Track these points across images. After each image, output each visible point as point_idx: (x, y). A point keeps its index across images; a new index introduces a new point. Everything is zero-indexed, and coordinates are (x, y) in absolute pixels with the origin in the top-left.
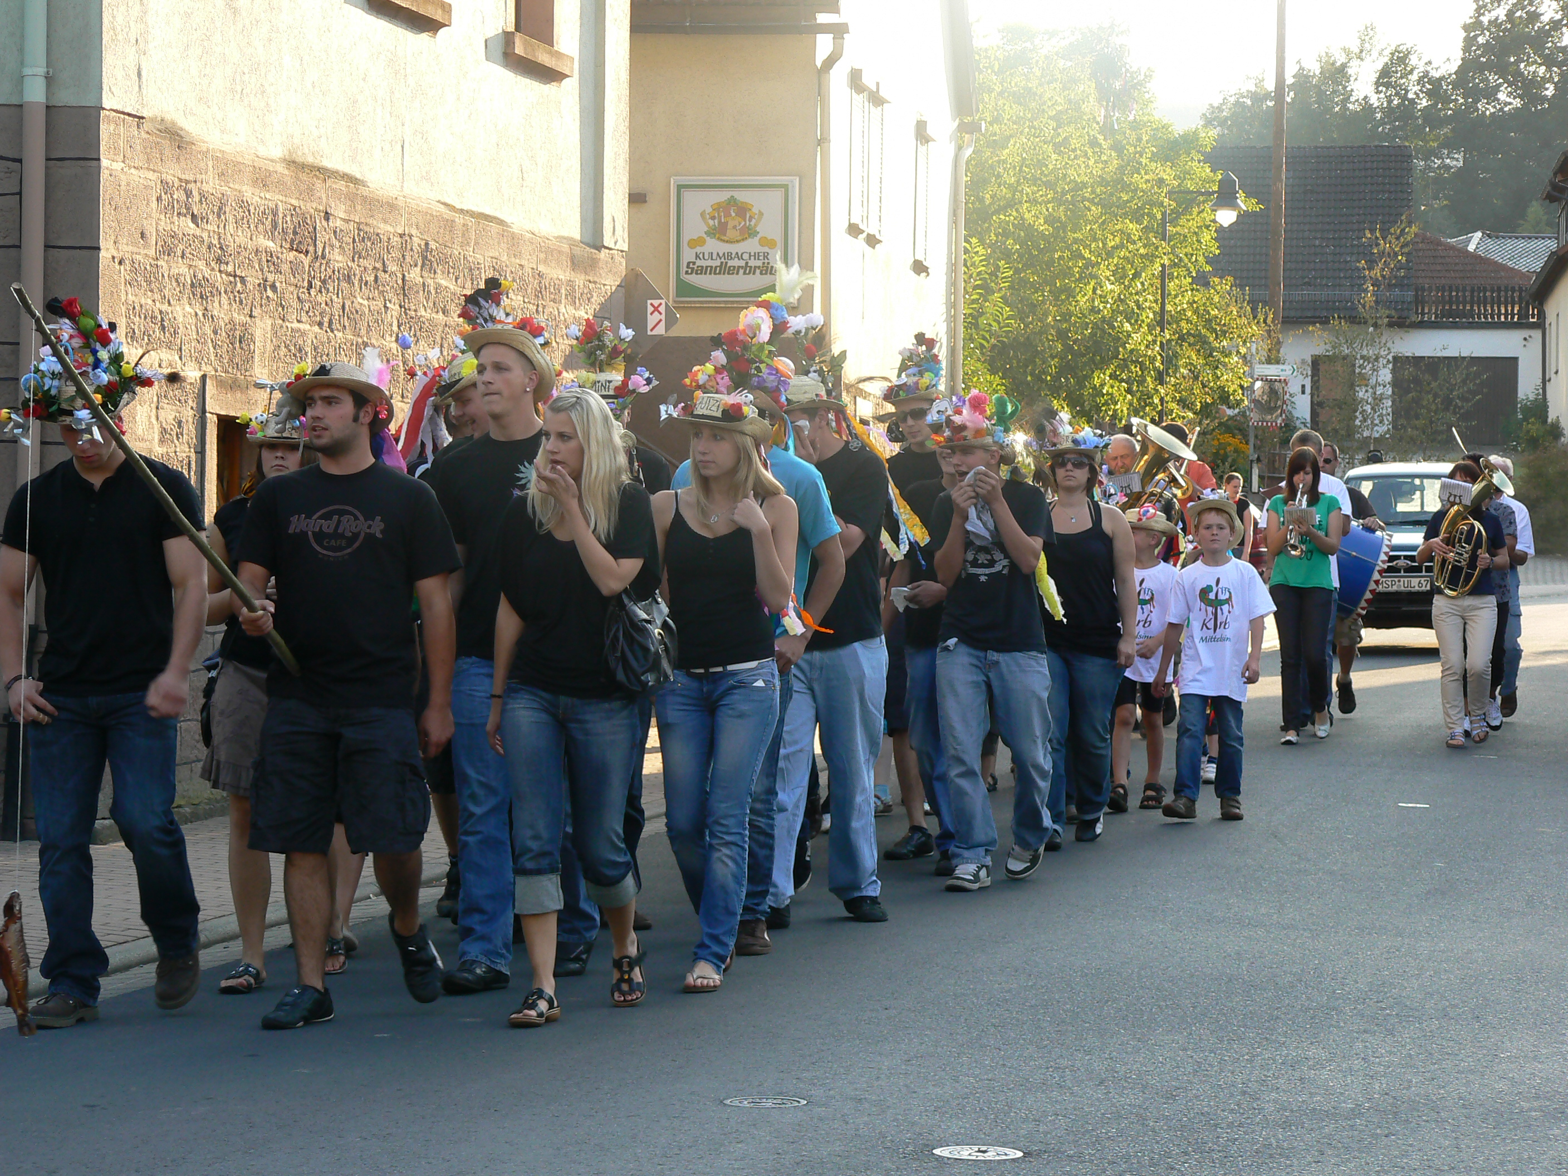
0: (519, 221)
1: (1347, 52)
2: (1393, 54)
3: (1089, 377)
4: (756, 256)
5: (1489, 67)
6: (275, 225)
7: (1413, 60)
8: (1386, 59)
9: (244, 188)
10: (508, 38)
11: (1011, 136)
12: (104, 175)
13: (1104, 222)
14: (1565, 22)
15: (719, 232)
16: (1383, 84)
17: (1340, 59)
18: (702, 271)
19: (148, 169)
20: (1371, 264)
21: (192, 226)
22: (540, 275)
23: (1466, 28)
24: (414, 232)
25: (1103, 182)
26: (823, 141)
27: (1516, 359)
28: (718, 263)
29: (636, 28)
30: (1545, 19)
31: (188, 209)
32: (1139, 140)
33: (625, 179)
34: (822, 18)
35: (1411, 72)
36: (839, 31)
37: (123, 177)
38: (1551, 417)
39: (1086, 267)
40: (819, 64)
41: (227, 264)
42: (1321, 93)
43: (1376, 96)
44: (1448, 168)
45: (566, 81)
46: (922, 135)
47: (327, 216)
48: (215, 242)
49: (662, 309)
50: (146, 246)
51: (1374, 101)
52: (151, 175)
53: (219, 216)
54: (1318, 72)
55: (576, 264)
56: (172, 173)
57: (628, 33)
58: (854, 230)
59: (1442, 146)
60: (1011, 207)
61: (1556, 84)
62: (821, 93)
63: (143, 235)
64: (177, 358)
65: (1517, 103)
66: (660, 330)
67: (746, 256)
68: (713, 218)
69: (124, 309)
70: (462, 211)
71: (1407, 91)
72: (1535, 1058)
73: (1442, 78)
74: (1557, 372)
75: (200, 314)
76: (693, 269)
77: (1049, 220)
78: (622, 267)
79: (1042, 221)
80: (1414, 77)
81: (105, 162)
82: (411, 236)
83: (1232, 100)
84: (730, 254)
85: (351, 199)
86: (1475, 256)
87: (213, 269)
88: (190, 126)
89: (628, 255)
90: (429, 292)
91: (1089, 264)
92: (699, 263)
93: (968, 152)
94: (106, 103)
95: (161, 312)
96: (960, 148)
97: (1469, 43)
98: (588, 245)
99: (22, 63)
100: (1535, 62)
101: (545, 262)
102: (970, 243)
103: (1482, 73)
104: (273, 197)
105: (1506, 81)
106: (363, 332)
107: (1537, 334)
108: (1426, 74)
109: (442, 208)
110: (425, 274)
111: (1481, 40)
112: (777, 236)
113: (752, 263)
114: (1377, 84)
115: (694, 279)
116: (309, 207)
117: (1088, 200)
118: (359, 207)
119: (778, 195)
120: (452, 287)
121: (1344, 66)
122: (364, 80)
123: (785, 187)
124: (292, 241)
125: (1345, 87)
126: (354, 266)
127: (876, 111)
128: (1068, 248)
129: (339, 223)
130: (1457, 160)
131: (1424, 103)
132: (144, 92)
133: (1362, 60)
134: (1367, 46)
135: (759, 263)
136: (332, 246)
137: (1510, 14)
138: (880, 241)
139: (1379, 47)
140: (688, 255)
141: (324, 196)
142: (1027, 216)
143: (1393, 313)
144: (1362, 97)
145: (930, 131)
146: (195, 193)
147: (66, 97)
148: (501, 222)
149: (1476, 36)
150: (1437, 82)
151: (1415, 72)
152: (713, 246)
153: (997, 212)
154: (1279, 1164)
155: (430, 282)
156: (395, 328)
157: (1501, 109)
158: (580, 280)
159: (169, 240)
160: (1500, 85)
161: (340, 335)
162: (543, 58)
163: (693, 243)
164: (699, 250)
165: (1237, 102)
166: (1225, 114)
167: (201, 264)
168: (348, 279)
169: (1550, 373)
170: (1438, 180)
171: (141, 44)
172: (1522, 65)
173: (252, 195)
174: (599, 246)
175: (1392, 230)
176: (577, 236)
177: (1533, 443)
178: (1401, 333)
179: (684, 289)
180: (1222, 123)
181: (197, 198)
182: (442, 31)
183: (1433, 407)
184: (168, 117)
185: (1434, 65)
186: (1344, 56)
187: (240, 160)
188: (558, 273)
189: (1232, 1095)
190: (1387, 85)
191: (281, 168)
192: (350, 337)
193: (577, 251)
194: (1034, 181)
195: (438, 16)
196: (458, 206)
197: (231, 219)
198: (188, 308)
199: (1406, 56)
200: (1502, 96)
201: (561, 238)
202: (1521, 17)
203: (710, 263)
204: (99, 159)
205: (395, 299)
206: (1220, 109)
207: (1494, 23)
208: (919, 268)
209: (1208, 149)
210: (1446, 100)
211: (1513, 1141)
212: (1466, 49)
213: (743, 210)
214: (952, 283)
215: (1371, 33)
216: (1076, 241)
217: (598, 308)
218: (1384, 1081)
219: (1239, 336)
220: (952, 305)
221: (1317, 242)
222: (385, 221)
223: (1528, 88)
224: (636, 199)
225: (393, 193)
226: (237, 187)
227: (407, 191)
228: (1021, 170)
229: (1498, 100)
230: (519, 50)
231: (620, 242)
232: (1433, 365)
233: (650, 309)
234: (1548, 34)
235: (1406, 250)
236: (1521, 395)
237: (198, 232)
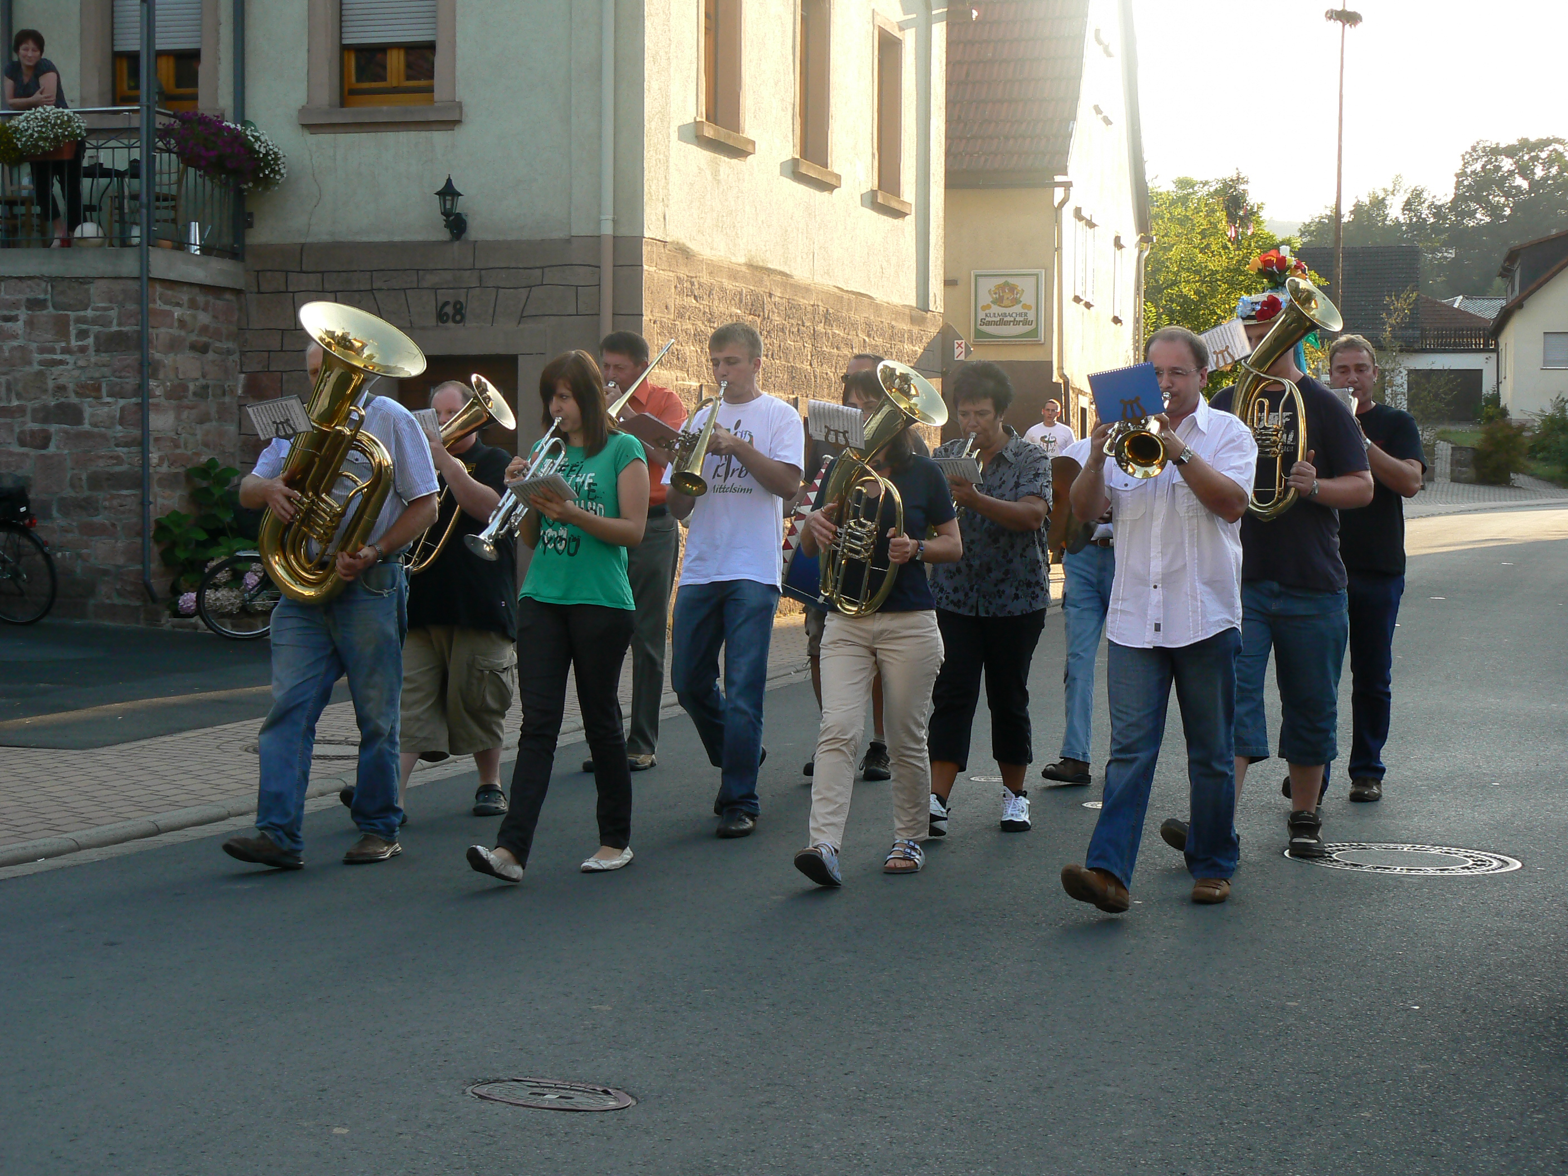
0: (880, 296)
1: (1385, 190)
2: (1413, 192)
3: (1220, 383)
4: (1021, 315)
5: (1471, 198)
6: (741, 301)
7: (1425, 195)
8: (1409, 195)
9: (724, 280)
10: (873, 193)
11: (1175, 244)
12: (645, 274)
13: (1228, 294)
14: (1517, 171)
15: (999, 301)
16: (1407, 210)
17: (1381, 195)
18: (989, 323)
19: (670, 271)
20: (1389, 315)
21: (694, 301)
22: (893, 327)
23: (1457, 176)
24: (820, 304)
25: (1228, 270)
26: (1059, 249)
27: (1482, 370)
28: (998, 319)
29: (947, 186)
30: (1505, 169)
31: (692, 292)
32: (1250, 245)
33: (942, 272)
34: (1058, 178)
35: (1424, 202)
36: (1067, 186)
37: (655, 275)
38: (1502, 404)
39: (1218, 319)
40: (1056, 205)
41: (714, 322)
42: (1370, 216)
43: (1403, 217)
44: (1447, 258)
45: (907, 217)
46: (1118, 244)
47: (770, 295)
48: (707, 311)
49: (963, 345)
50: (668, 313)
51: (1402, 220)
52: (671, 274)
53: (709, 296)
54: (1368, 203)
55: (913, 320)
56: (683, 272)
57: (943, 190)
58: (1077, 299)
59: (1442, 246)
60: (1175, 285)
61: (1511, 208)
62: (1057, 220)
63: (667, 307)
64: (686, 375)
65: (1488, 219)
66: (962, 357)
67: (1014, 315)
68: (995, 293)
69: (656, 348)
70: (847, 291)
71: (1421, 214)
72: (1430, 759)
73: (1443, 206)
74: (1505, 378)
75: (699, 350)
76: (984, 323)
77: (1197, 292)
78: (940, 321)
79: (1192, 293)
80: (1426, 205)
81: (645, 267)
82: (818, 306)
83: (1317, 220)
84: (1005, 315)
85: (784, 285)
86: (1458, 310)
87: (706, 326)
88: (692, 246)
89: (943, 315)
90: (829, 337)
91: (1220, 317)
92: (987, 319)
93: (1146, 254)
94: (646, 235)
95: (677, 350)
96: (1141, 252)
97: (1459, 184)
98: (920, 309)
99: (600, 213)
100: (1499, 195)
101: (895, 319)
102: (1146, 305)
103: (1466, 202)
104: (740, 285)
105: (1481, 206)
106: (791, 360)
107: (1494, 356)
108: (1433, 203)
109: (836, 290)
110: (826, 327)
111: (1466, 183)
112: (1032, 302)
113: (1018, 319)
114: (1404, 210)
115: (985, 328)
116: (760, 290)
117: (1220, 280)
118: (788, 290)
119: (1033, 279)
120: (842, 334)
121: (1384, 199)
122: (791, 218)
123: (1037, 275)
124: (751, 309)
125: (1384, 212)
126: (786, 323)
127: (1090, 231)
128: (1208, 308)
129: (777, 299)
130: (1451, 253)
131: (1432, 220)
132: (667, 227)
133: (1394, 195)
134: (1397, 187)
135: (1022, 319)
136: (773, 312)
137: (1484, 167)
138: (1092, 306)
139: (1404, 188)
140: (981, 315)
141: (768, 284)
142: (1184, 290)
143: (1403, 344)
144: (1394, 217)
145: (1122, 242)
146: (696, 283)
147: (624, 231)
148: (870, 297)
149: (1463, 180)
150: (1439, 208)
151: (1427, 202)
152: (996, 309)
153: (1166, 288)
154: (1273, 812)
155: (830, 332)
156: (809, 358)
157: (1477, 223)
158: (915, 329)
159: (681, 310)
160: (1477, 209)
161: (778, 362)
162: (894, 205)
163: (984, 308)
164: (987, 311)
165: (1320, 221)
166: (1312, 228)
167: (700, 323)
168: (783, 330)
169: (1501, 379)
170: (1440, 265)
171: (666, 202)
172: (1491, 197)
173: (728, 284)
174: (927, 310)
175: (1402, 296)
176: (914, 305)
177: (1490, 419)
178: (1408, 355)
179: (979, 334)
180: (1311, 234)
181: (697, 287)
182: (836, 190)
183: (1428, 399)
184: (681, 241)
185: (1438, 198)
186: (1383, 193)
187: (721, 264)
188: (904, 326)
189: (1254, 777)
190: (1410, 210)
191: (744, 269)
192: (784, 363)
193: (914, 313)
194: (1188, 270)
195: (834, 182)
196: (845, 289)
197: (716, 298)
198: (692, 348)
199: (1421, 193)
200: (1478, 216)
201: (904, 306)
202: (1490, 169)
203: (994, 319)
204: (642, 266)
205: (809, 341)
206: (1309, 225)
207: (1473, 172)
208: (1116, 320)
209: (1297, 250)
210: (1445, 218)
211: (1408, 802)
212: (1457, 188)
213: (1012, 289)
214: (1137, 329)
215: (1400, 180)
216: (1212, 304)
217: (926, 345)
218: (1341, 770)
219: (1311, 358)
220: (1136, 341)
221: (1363, 303)
222: (804, 298)
223: (1494, 211)
224: (949, 283)
225: (809, 282)
226: (719, 280)
227: (816, 281)
228: (1180, 264)
229: (1475, 218)
230: (880, 200)
231: (939, 307)
232: (1429, 374)
233: (956, 345)
234: (1506, 178)
235: (1410, 307)
236: (1484, 391)
237: (698, 305)
